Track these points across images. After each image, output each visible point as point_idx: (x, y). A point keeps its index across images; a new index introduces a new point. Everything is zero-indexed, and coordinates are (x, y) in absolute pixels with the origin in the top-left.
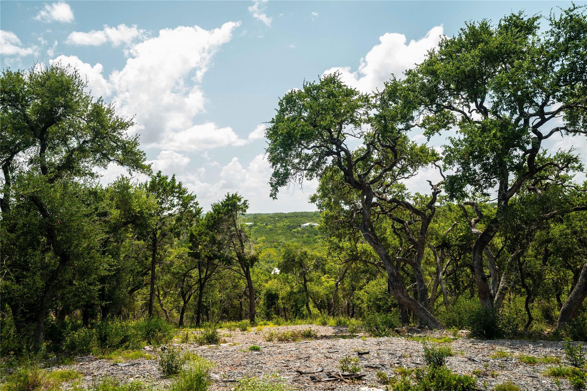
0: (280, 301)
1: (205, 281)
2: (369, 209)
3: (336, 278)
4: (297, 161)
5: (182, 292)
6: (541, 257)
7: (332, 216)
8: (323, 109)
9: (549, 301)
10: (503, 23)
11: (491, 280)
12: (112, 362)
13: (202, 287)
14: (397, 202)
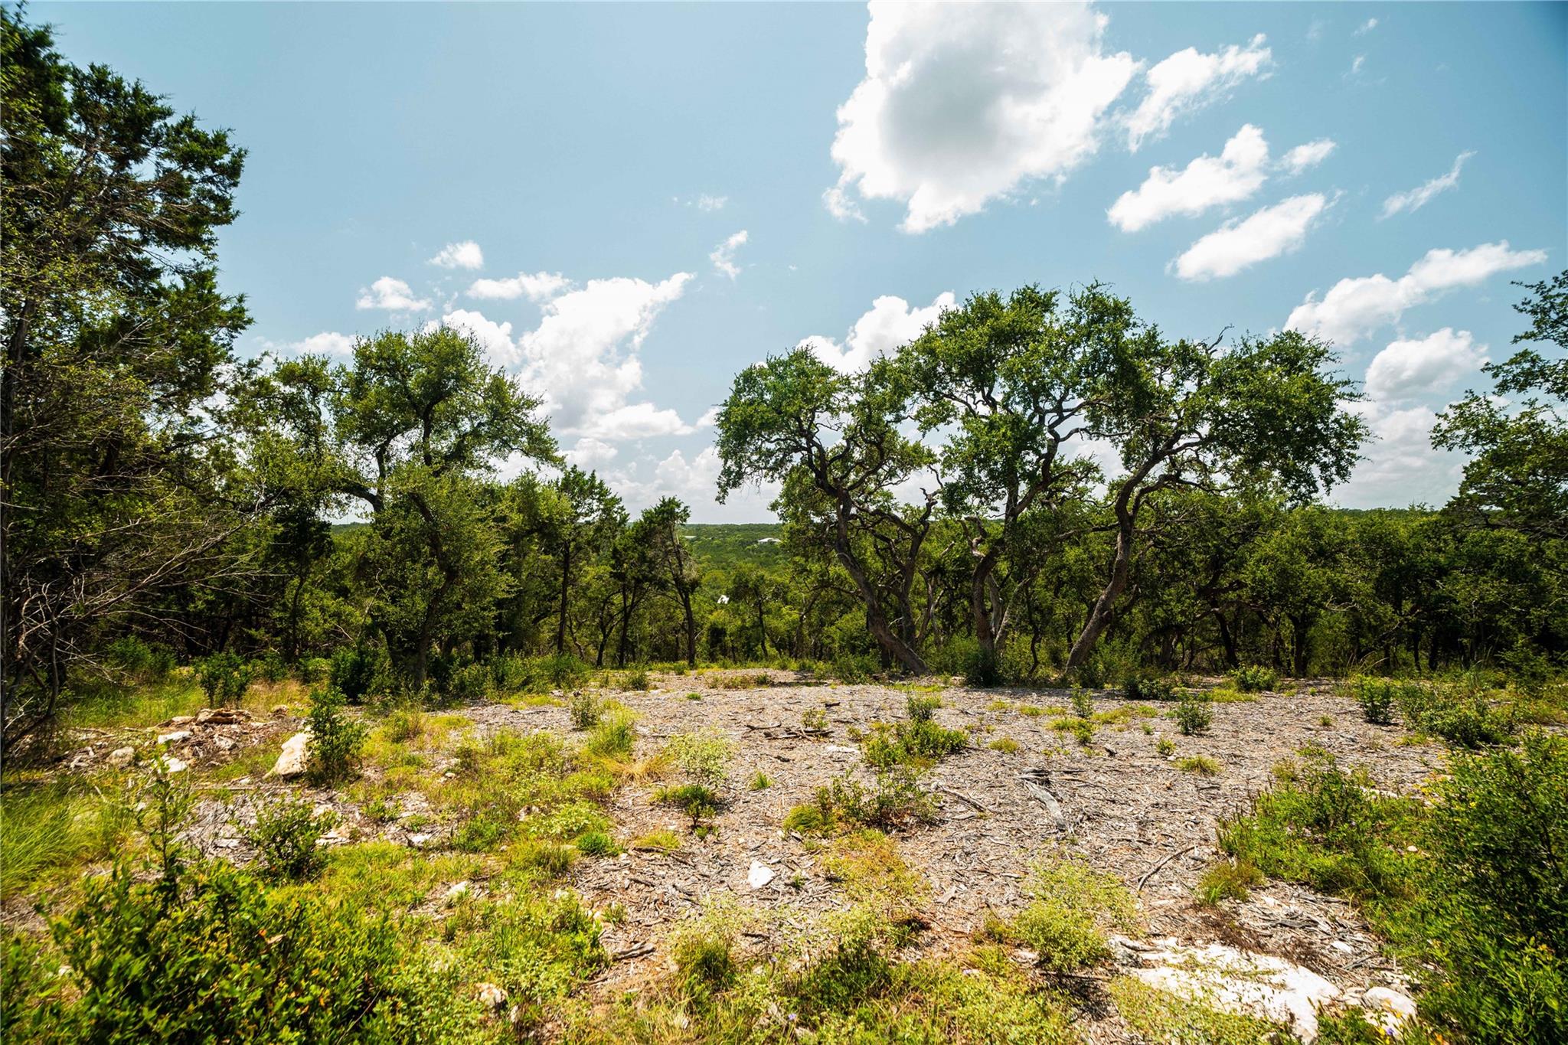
1: (631, 610)
2: (846, 522)
3: (801, 610)
5: (601, 623)
6: (1052, 587)
7: (798, 530)
8: (790, 391)
9: (1057, 639)
13: (626, 617)
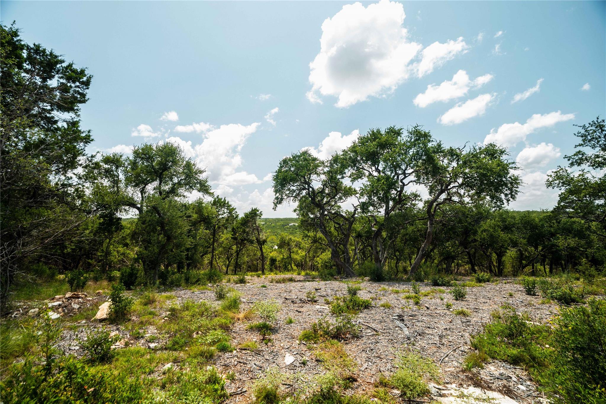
0: (277, 263)
1: (239, 252)
2: (323, 217)
3: (306, 251)
4: (288, 192)
5: (228, 257)
6: (403, 242)
7: (305, 220)
8: (301, 167)
10: (387, 130)
11: (380, 253)
12: (192, 291)
13: (238, 254)
14: (337, 214)
